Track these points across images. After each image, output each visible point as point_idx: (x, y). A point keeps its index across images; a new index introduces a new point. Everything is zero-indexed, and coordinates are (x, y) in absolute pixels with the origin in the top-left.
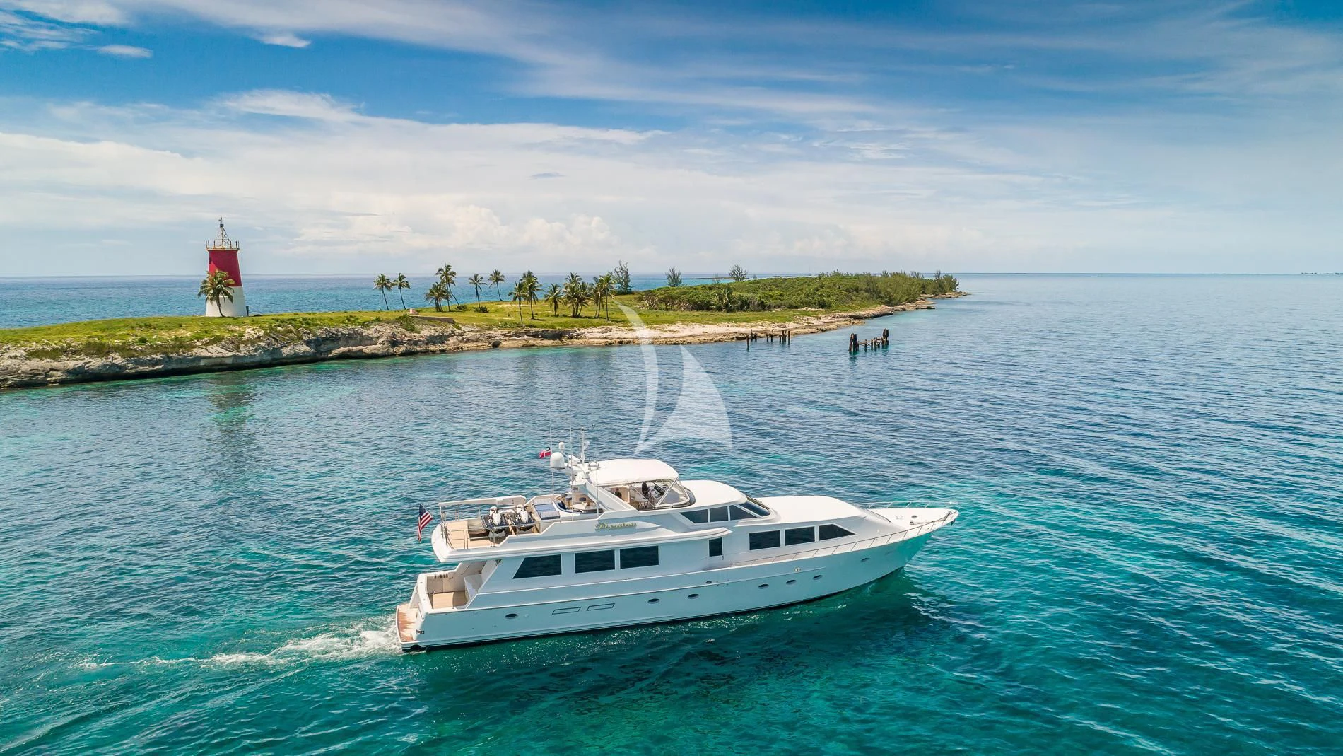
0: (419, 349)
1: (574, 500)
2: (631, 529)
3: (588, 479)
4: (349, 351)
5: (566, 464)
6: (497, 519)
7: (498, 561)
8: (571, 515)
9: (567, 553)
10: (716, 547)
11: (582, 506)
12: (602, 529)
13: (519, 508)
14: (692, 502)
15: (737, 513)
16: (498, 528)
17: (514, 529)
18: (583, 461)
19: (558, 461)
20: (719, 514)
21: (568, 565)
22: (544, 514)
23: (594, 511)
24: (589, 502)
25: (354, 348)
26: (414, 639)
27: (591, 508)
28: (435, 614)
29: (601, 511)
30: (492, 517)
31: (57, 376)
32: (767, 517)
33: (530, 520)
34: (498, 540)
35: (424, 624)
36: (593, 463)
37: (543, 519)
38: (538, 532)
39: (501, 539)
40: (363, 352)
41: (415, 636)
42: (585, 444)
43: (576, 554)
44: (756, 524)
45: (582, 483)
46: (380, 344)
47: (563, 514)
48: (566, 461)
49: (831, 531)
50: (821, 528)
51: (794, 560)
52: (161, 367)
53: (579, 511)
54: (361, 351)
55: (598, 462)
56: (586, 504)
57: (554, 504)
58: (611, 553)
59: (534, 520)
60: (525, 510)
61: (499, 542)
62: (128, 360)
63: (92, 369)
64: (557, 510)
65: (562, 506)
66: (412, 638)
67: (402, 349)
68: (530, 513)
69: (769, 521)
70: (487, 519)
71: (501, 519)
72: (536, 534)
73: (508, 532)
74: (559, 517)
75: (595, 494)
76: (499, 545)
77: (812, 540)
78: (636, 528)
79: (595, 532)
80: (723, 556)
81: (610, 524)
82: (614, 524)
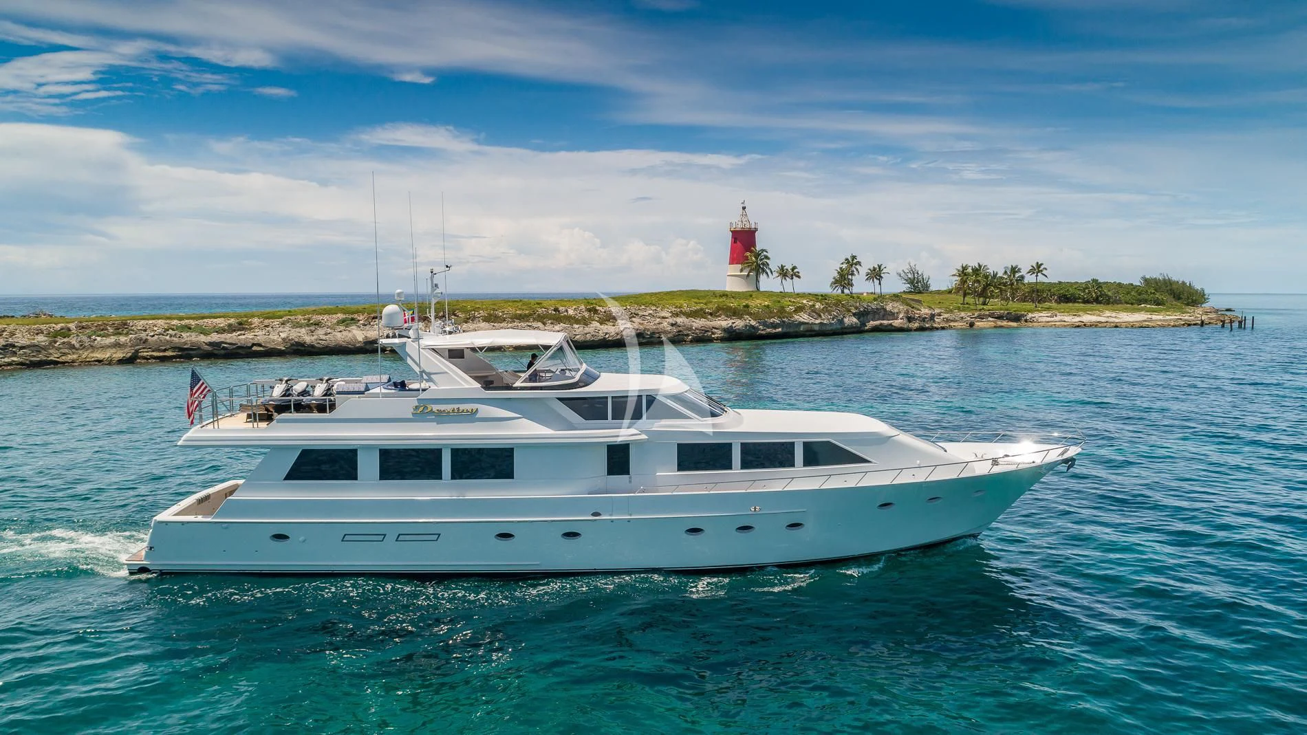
0: (927, 326)
2: (471, 417)
4: (881, 324)
9: (364, 448)
10: (618, 458)
12: (423, 413)
21: (368, 465)
25: (885, 322)
26: (143, 559)
31: (718, 334)
38: (330, 412)
40: (892, 326)
41: (144, 554)
43: (381, 449)
44: (690, 428)
46: (901, 319)
50: (806, 444)
51: (749, 491)
52: (780, 329)
54: (891, 325)
58: (437, 452)
62: (759, 322)
63: (739, 329)
66: (141, 556)
67: (917, 325)
72: (328, 415)
76: (267, 424)
77: (791, 464)
78: (477, 416)
79: (411, 417)
80: (630, 478)
81: (435, 408)
82: (442, 407)
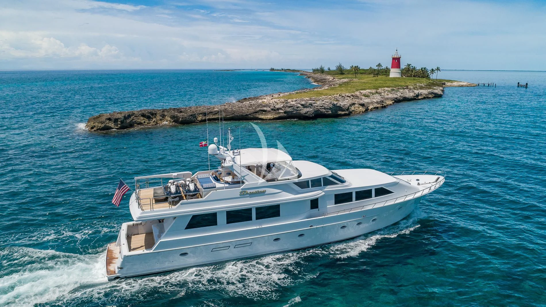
1: (223, 175)
2: (263, 193)
3: (234, 161)
5: (218, 152)
6: (173, 189)
7: (175, 218)
8: (222, 185)
9: (220, 212)
10: (314, 204)
11: (229, 179)
12: (244, 194)
13: (188, 181)
14: (300, 176)
15: (327, 181)
16: (174, 195)
17: (186, 196)
18: (230, 150)
19: (214, 150)
20: (316, 183)
21: (222, 219)
22: (205, 185)
23: (238, 183)
24: (234, 176)
26: (116, 272)
27: (235, 180)
28: (131, 256)
29: (243, 183)
30: (170, 188)
32: (345, 184)
33: (196, 189)
34: (174, 203)
35: (123, 263)
36: (236, 151)
37: (204, 189)
38: (201, 197)
39: (177, 203)
41: (117, 271)
42: (231, 139)
43: (227, 212)
44: (338, 188)
45: (230, 165)
47: (218, 185)
48: (219, 150)
49: (381, 191)
50: (376, 189)
51: (362, 210)
53: (227, 183)
55: (239, 150)
56: (231, 177)
57: (211, 177)
58: (250, 210)
59: (199, 189)
60: (192, 183)
61: (175, 205)
64: (214, 182)
65: (217, 179)
66: (115, 272)
68: (195, 185)
69: (346, 186)
70: (166, 188)
71: (176, 189)
72: (200, 199)
73: (181, 198)
74: (215, 187)
75: (239, 172)
76: (175, 207)
77: (371, 197)
78: (266, 193)
79: (239, 196)
80: (319, 209)
81: (249, 191)
82: (252, 191)
